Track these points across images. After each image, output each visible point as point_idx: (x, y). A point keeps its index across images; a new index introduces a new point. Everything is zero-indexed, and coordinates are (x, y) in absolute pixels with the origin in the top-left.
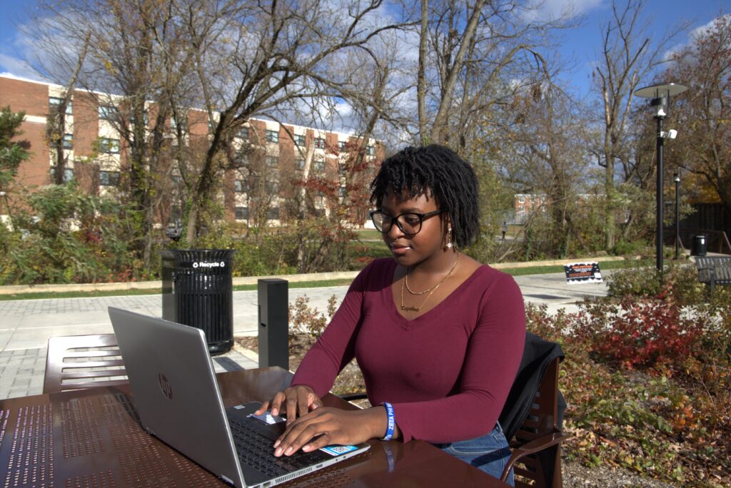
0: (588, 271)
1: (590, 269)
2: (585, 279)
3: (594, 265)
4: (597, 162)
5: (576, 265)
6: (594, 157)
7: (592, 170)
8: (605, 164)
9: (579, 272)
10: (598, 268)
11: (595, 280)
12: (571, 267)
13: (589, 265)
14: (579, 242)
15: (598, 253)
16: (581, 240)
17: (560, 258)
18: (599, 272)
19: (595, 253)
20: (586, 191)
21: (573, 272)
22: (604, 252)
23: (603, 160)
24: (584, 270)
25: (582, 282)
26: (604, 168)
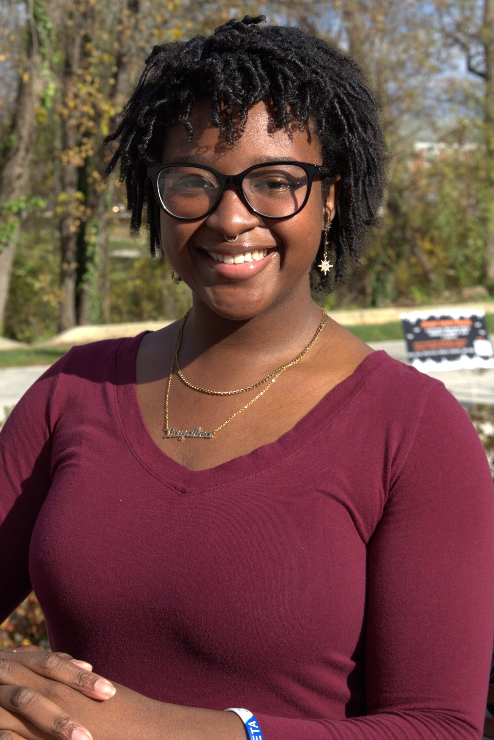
0: (461, 337)
1: (465, 330)
2: (452, 357)
3: (474, 319)
4: (462, 64)
5: (432, 319)
6: (455, 50)
7: (451, 82)
8: (481, 68)
9: (438, 338)
10: (483, 327)
11: (477, 363)
12: (419, 322)
13: (462, 318)
14: (419, 263)
15: (467, 292)
16: (425, 258)
17: (374, 304)
18: (486, 337)
19: (460, 293)
20: (435, 137)
21: (423, 336)
22: (480, 290)
23: (478, 61)
24: (451, 333)
25: (445, 362)
26: (479, 80)
